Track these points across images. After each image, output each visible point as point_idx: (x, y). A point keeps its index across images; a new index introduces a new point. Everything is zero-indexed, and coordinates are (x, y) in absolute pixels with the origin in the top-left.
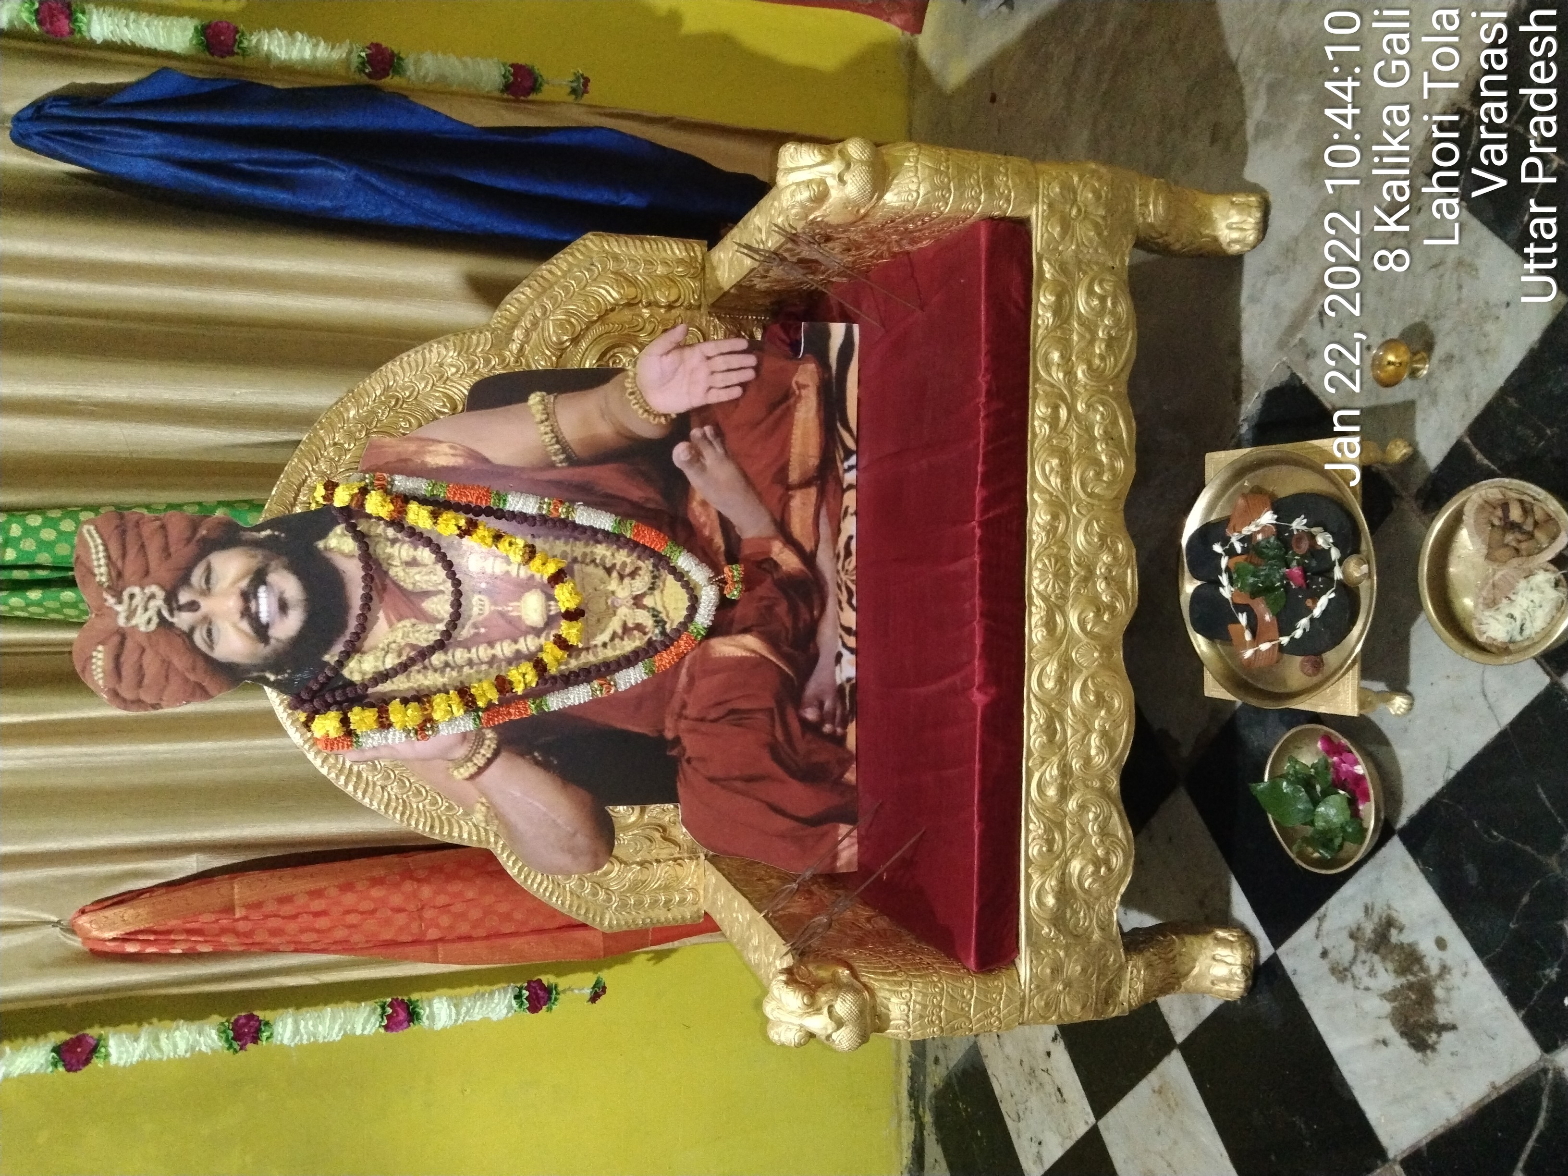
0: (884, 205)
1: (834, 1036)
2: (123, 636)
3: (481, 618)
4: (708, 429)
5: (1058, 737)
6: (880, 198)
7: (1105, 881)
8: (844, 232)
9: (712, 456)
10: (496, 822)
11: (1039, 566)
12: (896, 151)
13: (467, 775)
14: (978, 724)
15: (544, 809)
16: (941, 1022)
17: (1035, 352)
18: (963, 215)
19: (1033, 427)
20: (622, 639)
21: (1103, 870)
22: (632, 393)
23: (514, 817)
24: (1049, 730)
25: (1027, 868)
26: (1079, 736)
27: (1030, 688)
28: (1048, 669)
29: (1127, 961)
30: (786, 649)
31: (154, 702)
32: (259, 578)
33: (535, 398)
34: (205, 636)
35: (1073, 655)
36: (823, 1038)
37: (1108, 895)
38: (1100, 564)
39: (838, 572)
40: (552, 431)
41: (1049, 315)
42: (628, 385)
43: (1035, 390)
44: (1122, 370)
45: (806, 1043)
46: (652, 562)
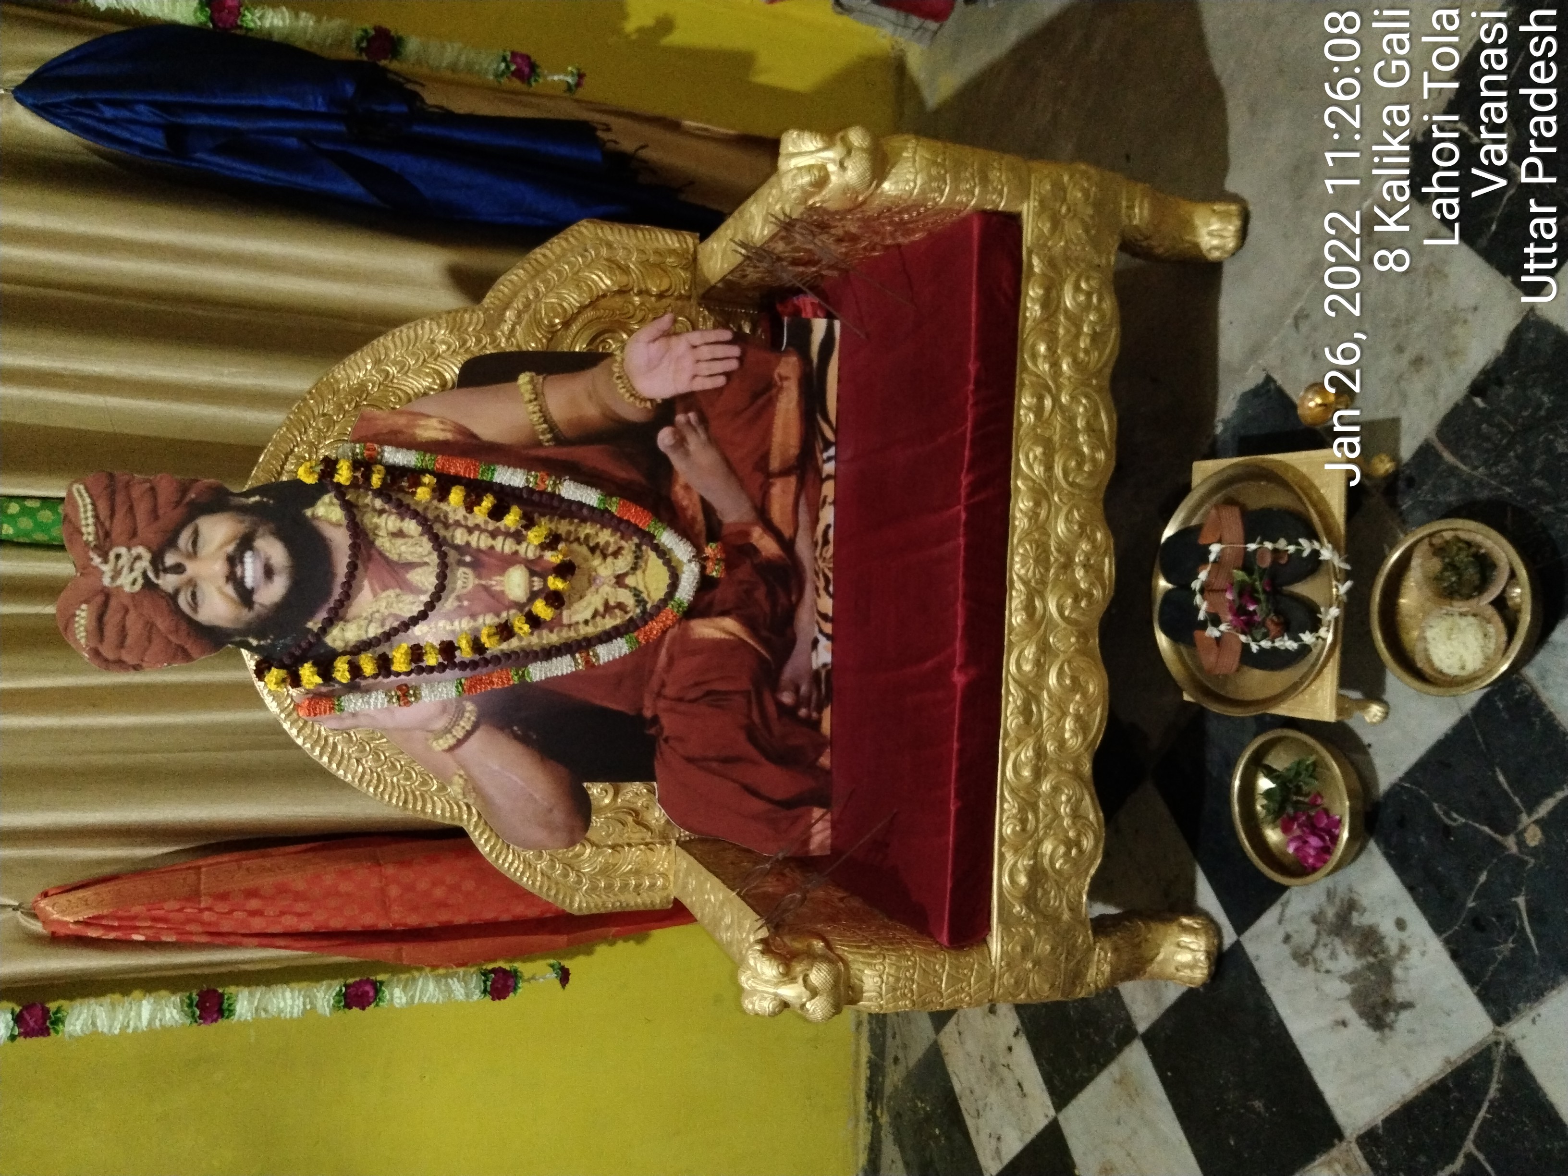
0: (882, 193)
1: (808, 1005)
2: (107, 595)
3: (465, 591)
4: (692, 416)
5: (1034, 719)
6: (878, 186)
7: (1075, 863)
8: (841, 219)
9: (695, 442)
10: (474, 795)
11: (1021, 551)
12: (896, 142)
13: (446, 746)
14: (958, 704)
15: (521, 783)
16: (913, 995)
17: (1024, 342)
18: (957, 207)
19: (1019, 415)
20: (604, 617)
21: (1074, 852)
22: (619, 378)
23: (491, 790)
24: (1026, 712)
25: (1001, 845)
26: (1054, 718)
27: (1008, 671)
28: (1026, 652)
29: (1095, 943)
30: (765, 633)
31: (135, 662)
32: (246, 543)
33: (524, 378)
34: (189, 599)
35: (1051, 640)
36: (798, 1006)
37: (1078, 877)
38: (1079, 551)
39: (816, 559)
40: (541, 411)
41: (1037, 308)
42: (616, 370)
43: (1022, 379)
44: (1105, 365)
45: (780, 1012)
46: (636, 540)
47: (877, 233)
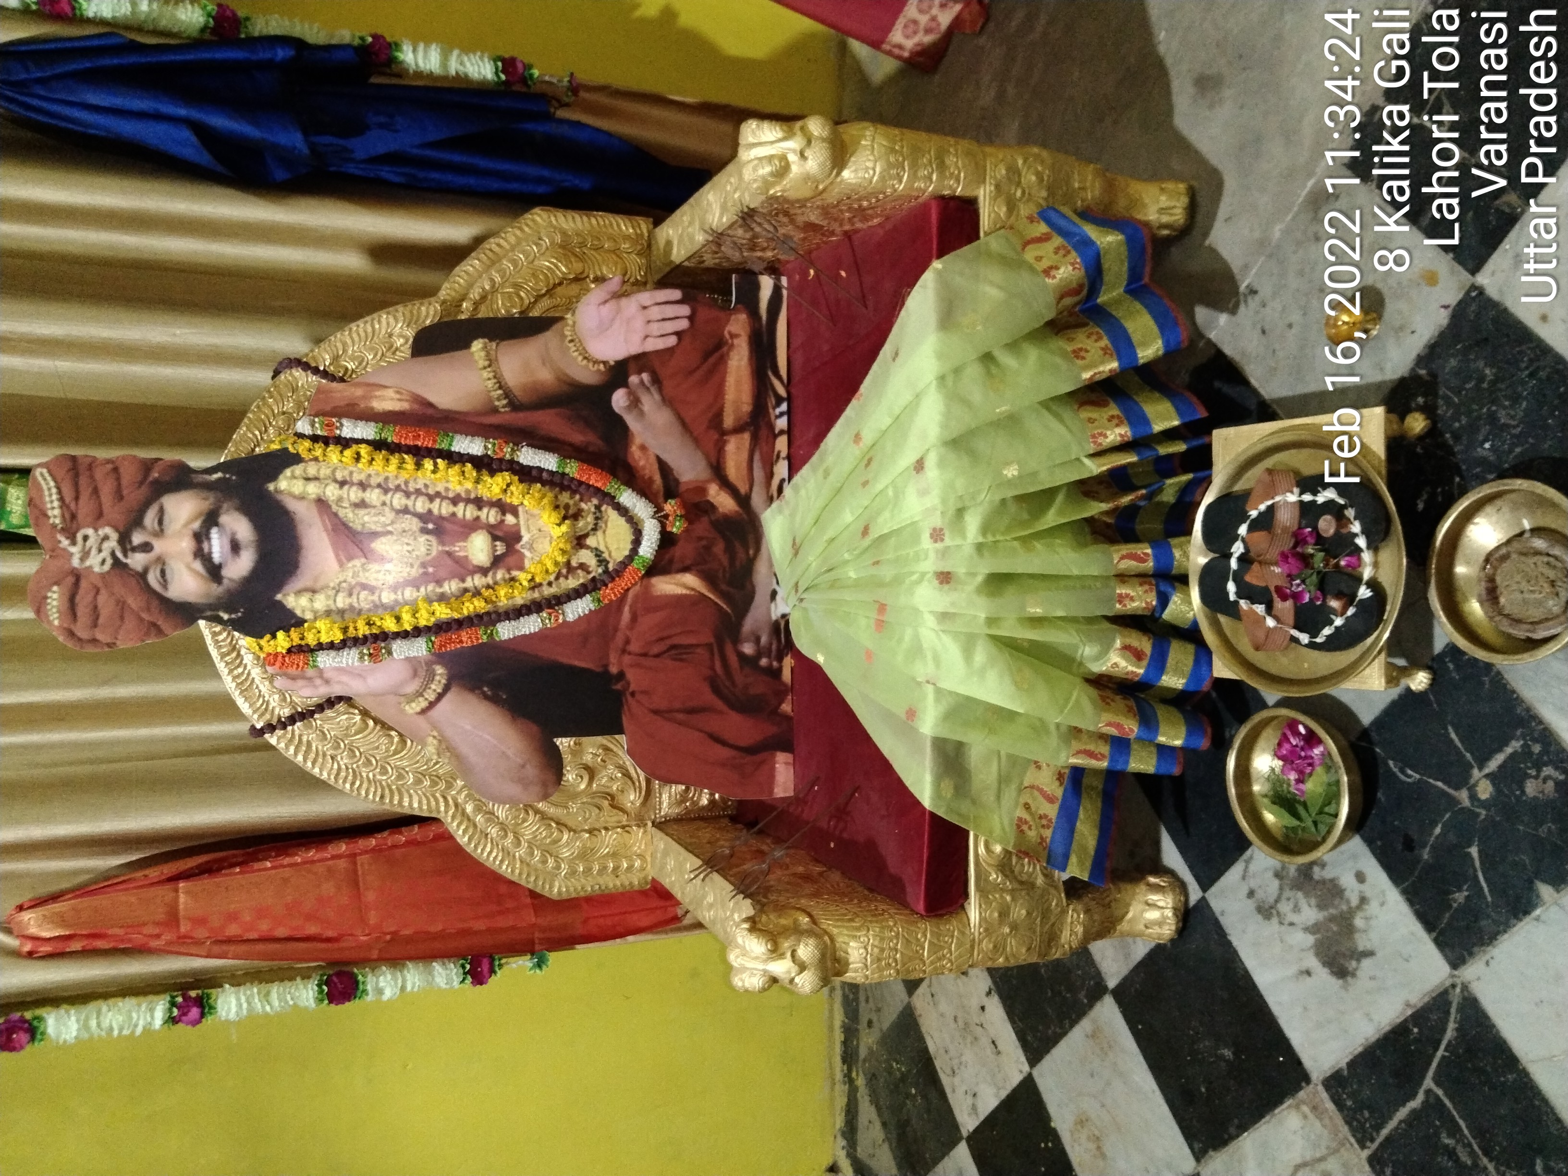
0: (842, 181)
1: (797, 980)
2: (77, 576)
3: (429, 558)
4: (645, 376)
6: (838, 174)
9: (650, 402)
12: (853, 130)
13: (418, 709)
15: (495, 742)
16: (895, 963)
18: (915, 194)
20: (567, 578)
22: (571, 341)
23: (466, 753)
29: (1068, 905)
30: (724, 587)
31: (109, 640)
32: (211, 519)
33: (477, 345)
34: (159, 576)
36: (787, 981)
40: (495, 377)
42: (568, 333)
45: (770, 987)
46: (595, 501)
47: (835, 220)
